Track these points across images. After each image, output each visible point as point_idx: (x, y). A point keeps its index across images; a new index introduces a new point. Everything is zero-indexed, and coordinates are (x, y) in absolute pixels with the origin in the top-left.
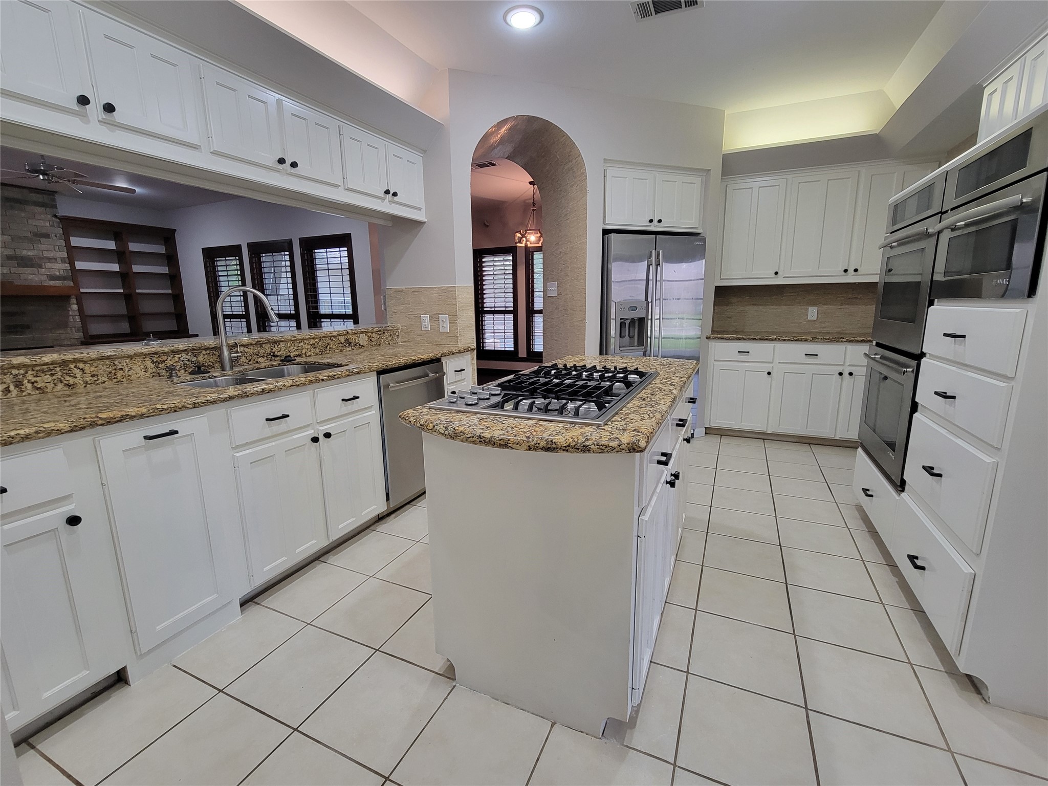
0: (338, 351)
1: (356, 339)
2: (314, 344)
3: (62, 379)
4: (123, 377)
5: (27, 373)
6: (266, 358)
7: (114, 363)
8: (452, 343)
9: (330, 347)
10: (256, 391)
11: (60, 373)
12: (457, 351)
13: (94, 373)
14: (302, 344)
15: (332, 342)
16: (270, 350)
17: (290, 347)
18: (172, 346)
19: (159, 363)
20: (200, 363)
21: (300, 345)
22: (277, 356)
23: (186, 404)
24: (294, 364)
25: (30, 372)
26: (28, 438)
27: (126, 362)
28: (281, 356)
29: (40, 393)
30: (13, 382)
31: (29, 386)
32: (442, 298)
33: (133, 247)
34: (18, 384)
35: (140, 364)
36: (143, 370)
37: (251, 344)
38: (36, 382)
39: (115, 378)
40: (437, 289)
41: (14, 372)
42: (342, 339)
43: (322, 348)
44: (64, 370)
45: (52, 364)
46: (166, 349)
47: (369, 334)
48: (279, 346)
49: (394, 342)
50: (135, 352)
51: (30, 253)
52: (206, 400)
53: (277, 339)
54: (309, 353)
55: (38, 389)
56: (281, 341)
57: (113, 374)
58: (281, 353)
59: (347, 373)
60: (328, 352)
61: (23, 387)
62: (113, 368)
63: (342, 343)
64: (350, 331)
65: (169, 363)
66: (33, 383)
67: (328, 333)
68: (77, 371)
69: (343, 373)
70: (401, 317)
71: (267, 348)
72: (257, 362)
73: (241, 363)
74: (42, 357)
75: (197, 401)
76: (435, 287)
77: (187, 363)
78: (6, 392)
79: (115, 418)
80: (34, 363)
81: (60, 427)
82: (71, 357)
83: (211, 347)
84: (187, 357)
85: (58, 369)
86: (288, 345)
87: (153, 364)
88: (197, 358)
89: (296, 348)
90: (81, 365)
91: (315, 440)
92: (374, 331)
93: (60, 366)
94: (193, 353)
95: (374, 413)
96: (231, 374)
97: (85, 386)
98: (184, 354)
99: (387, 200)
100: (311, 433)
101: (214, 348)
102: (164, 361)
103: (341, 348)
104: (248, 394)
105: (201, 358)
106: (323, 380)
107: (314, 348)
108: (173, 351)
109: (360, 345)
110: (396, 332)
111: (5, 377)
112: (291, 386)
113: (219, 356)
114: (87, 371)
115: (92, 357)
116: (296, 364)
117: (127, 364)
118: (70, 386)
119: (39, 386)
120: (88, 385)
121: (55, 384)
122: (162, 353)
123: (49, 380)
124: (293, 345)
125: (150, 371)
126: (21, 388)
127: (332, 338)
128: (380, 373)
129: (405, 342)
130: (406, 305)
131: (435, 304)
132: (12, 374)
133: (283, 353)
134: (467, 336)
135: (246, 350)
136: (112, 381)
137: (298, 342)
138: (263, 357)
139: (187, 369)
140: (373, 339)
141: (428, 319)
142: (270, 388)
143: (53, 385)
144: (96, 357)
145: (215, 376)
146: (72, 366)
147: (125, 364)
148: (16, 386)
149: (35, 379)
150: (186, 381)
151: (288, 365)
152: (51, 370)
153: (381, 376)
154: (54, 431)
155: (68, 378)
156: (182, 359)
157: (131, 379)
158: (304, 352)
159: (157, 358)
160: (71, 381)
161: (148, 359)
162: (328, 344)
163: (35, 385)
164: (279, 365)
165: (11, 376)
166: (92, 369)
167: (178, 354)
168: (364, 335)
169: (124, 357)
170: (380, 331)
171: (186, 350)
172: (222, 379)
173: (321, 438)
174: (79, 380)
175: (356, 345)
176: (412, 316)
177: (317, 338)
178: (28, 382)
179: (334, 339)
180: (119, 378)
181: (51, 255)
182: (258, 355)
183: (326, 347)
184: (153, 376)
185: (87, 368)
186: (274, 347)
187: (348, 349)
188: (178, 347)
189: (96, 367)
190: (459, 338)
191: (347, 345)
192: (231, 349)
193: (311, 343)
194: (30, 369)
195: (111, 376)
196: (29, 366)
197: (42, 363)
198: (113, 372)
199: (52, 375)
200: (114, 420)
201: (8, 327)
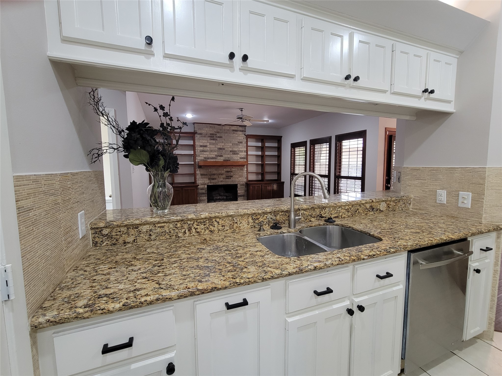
0: (364, 214)
1: (377, 206)
2: (348, 209)
3: (209, 227)
4: (237, 227)
5: (194, 223)
6: (316, 218)
7: (233, 219)
8: (473, 219)
9: (359, 212)
10: (310, 269)
11: (208, 224)
12: (487, 231)
13: (223, 224)
14: (340, 209)
15: (360, 208)
16: (319, 213)
17: (332, 211)
18: (264, 210)
19: (256, 220)
20: (277, 220)
21: (339, 209)
22: (323, 217)
23: (257, 279)
24: (334, 225)
25: (195, 223)
26: (151, 304)
27: (239, 219)
28: (325, 217)
29: (198, 235)
30: (187, 228)
31: (194, 230)
32: (465, 177)
33: (267, 144)
34: (190, 229)
35: (246, 220)
36: (247, 224)
37: (308, 209)
38: (197, 228)
39: (232, 228)
40: (459, 169)
41: (189, 222)
42: (368, 206)
43: (353, 212)
44: (210, 222)
45: (205, 219)
46: (260, 211)
47: (388, 202)
48: (325, 210)
49: (406, 208)
50: (244, 213)
51: (236, 149)
52: (271, 276)
53: (325, 205)
54: (344, 216)
55: (198, 232)
56: (327, 207)
57: (232, 226)
58: (325, 215)
59: (385, 253)
60: (357, 215)
61: (191, 231)
62: (233, 222)
63: (367, 209)
64: (374, 200)
65: (261, 219)
66: (196, 229)
67: (359, 201)
68: (216, 223)
69: (382, 253)
70: (415, 190)
71: (318, 211)
72: (310, 221)
73: (301, 221)
74: (201, 215)
75: (265, 277)
76: (458, 168)
77: (271, 220)
78: (184, 234)
79: (207, 290)
80: (197, 218)
81: (171, 296)
82: (214, 215)
83: (285, 210)
84: (271, 216)
85: (207, 222)
86: (331, 210)
87: (252, 220)
88: (276, 217)
89: (336, 212)
90: (218, 220)
91: (350, 312)
92: (393, 200)
93: (208, 220)
94: (274, 214)
95: (401, 287)
96: (294, 231)
97: (218, 232)
98: (269, 215)
99: (423, 98)
100: (347, 304)
101: (287, 211)
102: (258, 218)
103: (366, 212)
104: (303, 271)
105: (278, 217)
106: (364, 259)
107: (348, 212)
108: (264, 213)
109: (380, 210)
110: (409, 201)
111: (185, 225)
112: (338, 264)
113: (289, 216)
114: (220, 223)
115: (223, 215)
116: (335, 225)
117: (240, 220)
118: (211, 231)
119: (198, 231)
120: (220, 232)
121: (205, 230)
122: (258, 214)
123: (203, 228)
124: (334, 209)
125: (251, 224)
126: (190, 231)
127: (361, 205)
128: (410, 252)
129: (416, 209)
130: (421, 181)
131: (456, 182)
132: (188, 223)
133: (327, 215)
134: (494, 215)
135: (305, 212)
136: (231, 229)
137: (338, 207)
138: (314, 217)
139: (270, 224)
140: (390, 206)
141: (444, 194)
142: (321, 266)
143: (204, 231)
144: (225, 215)
145: (284, 233)
146: (214, 220)
147: (239, 220)
148: (189, 230)
149: (197, 227)
150: (267, 235)
151: (329, 225)
152: (204, 222)
153: (412, 255)
154: (167, 300)
155: (211, 227)
156: (268, 217)
157: (240, 229)
158: (340, 214)
159: (255, 216)
160: (212, 228)
161: (250, 217)
162: (358, 209)
163: (197, 230)
164: (324, 225)
165: (187, 225)
166: (223, 222)
167: (266, 215)
168: (384, 203)
169: (239, 216)
170: (397, 200)
171: (271, 212)
172: (287, 235)
173: (355, 309)
174: (216, 229)
175: (377, 210)
176: (427, 190)
177: (351, 205)
178: (194, 228)
179: (362, 206)
180: (234, 228)
181: (242, 150)
182: (311, 216)
183: (356, 212)
184: (252, 228)
185: (221, 222)
186: (322, 211)
187: (371, 213)
188: (267, 210)
189: (224, 221)
190: (484, 216)
191: (371, 210)
192: (296, 212)
193: (346, 208)
194: (196, 221)
195: (231, 227)
196: (195, 219)
197: (201, 218)
198: (232, 224)
199: (205, 225)
200: (207, 292)
201: (227, 176)
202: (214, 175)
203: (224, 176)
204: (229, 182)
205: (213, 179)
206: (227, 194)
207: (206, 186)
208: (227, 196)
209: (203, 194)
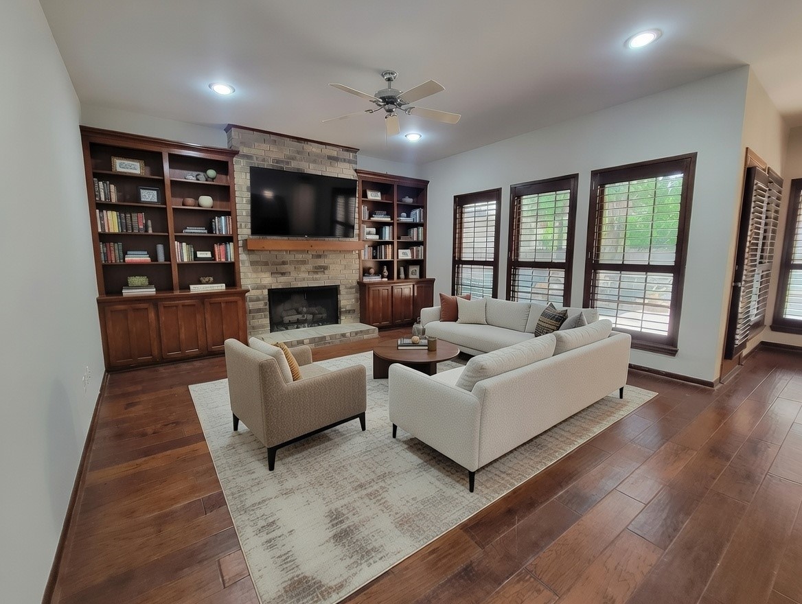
201: (316, 268)
202: (284, 263)
203: (309, 267)
204: (322, 281)
205: (283, 274)
206: (314, 309)
207: (266, 292)
208: (313, 314)
209: (259, 310)
